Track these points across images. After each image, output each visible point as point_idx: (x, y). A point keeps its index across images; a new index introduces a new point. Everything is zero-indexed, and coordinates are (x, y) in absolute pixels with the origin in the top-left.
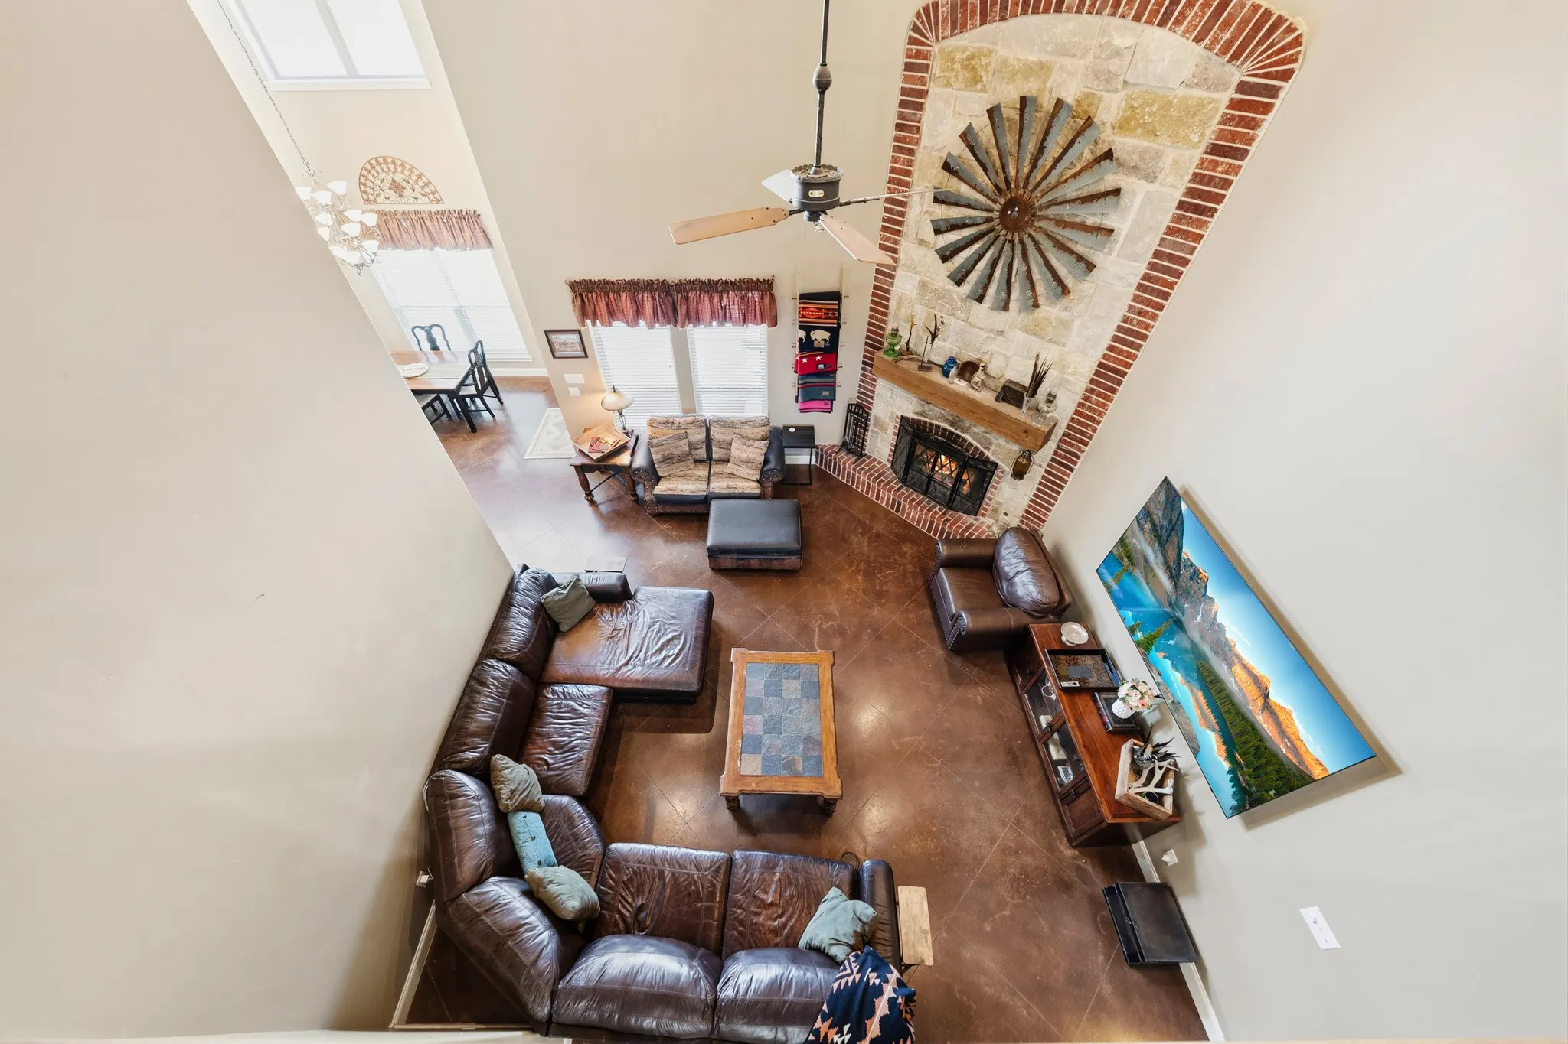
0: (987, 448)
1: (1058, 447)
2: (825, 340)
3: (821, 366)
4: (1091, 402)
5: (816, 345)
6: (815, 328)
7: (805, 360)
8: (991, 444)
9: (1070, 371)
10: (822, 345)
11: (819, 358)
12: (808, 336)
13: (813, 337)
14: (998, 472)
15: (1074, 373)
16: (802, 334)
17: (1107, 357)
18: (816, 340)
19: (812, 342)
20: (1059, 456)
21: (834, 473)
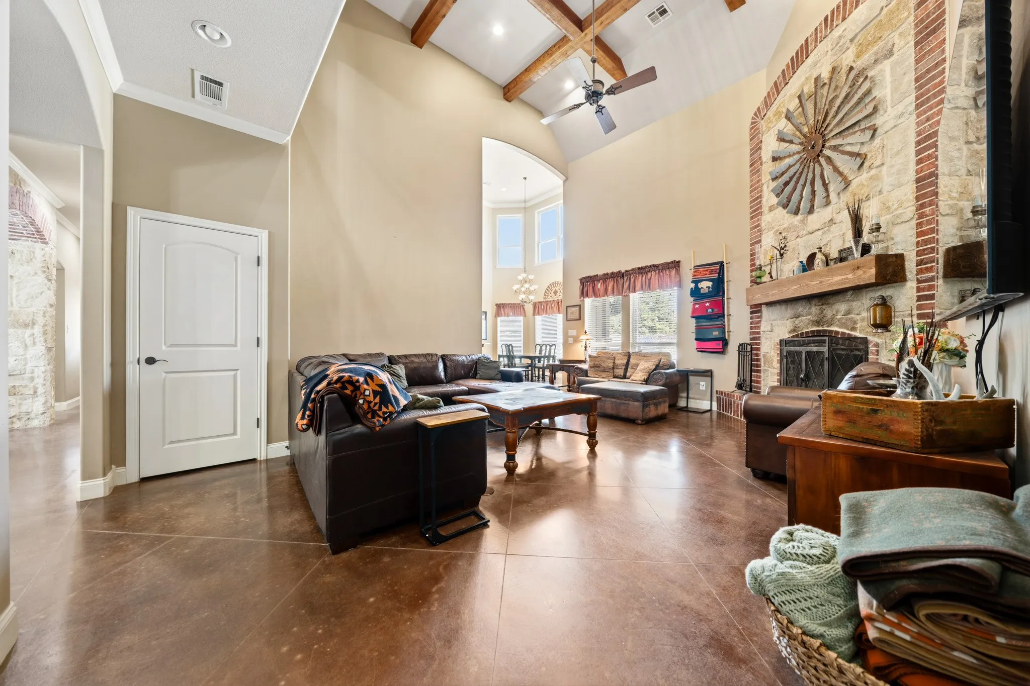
0: (854, 329)
1: (919, 281)
2: (709, 287)
3: (710, 310)
4: (927, 216)
5: (702, 291)
6: (701, 281)
7: (697, 306)
8: (855, 322)
9: (896, 206)
10: (706, 291)
11: (708, 304)
12: (696, 286)
13: (700, 287)
14: (872, 348)
15: (900, 206)
16: (693, 285)
17: (919, 170)
18: (702, 288)
19: (699, 289)
20: (923, 290)
21: (728, 412)
